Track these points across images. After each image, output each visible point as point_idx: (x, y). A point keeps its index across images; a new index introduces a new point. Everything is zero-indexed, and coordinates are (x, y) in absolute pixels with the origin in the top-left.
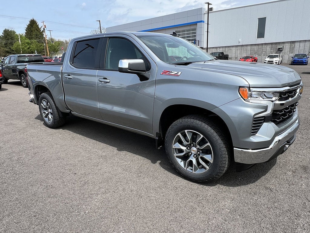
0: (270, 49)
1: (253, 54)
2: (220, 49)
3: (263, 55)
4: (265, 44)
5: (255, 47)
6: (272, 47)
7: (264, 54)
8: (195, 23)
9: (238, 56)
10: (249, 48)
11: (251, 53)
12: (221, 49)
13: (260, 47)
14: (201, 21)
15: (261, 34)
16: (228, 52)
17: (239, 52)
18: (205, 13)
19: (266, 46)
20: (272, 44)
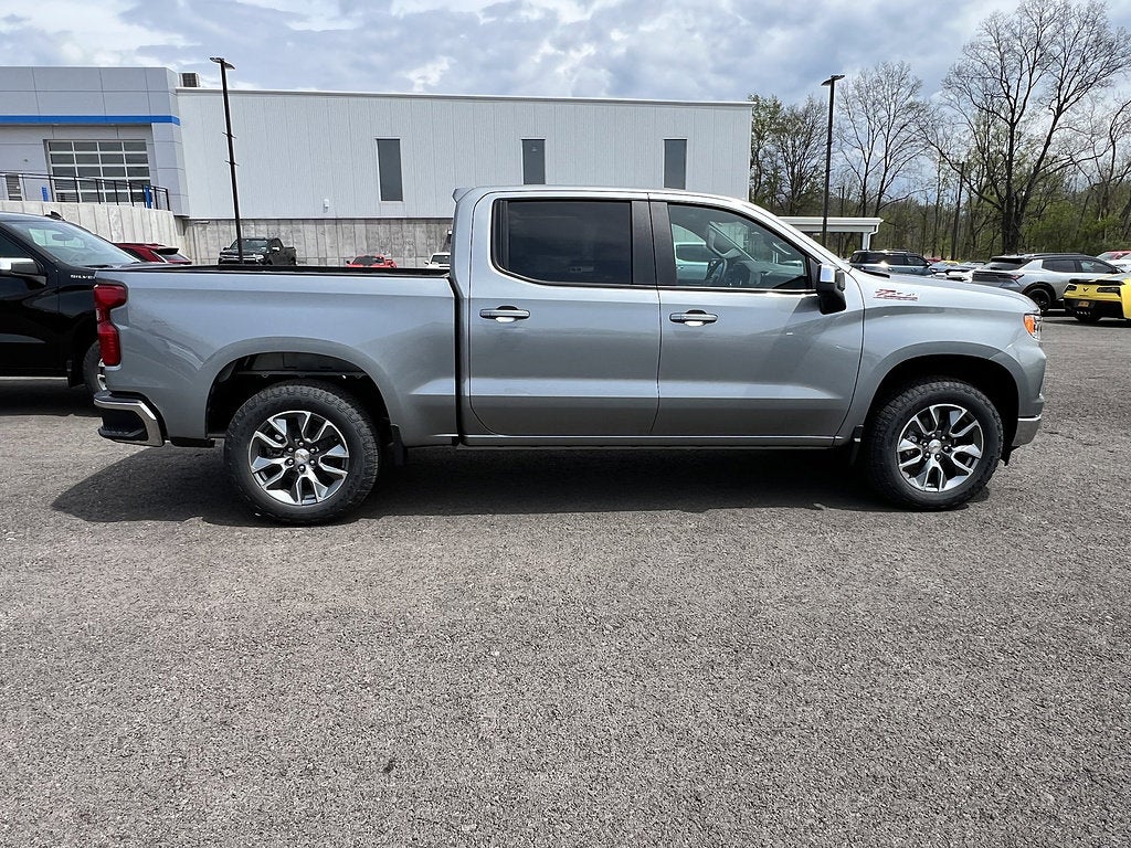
0: (424, 236)
1: (376, 250)
2: (258, 227)
3: (406, 252)
4: (410, 220)
5: (381, 229)
6: (429, 232)
7: (409, 250)
8: (144, 123)
9: (329, 254)
10: (360, 228)
11: (368, 247)
12: (263, 227)
13: (395, 227)
14: (168, 119)
15: (391, 189)
16: (290, 240)
17: (328, 241)
18: (177, 91)
19: (411, 226)
20: (428, 220)
